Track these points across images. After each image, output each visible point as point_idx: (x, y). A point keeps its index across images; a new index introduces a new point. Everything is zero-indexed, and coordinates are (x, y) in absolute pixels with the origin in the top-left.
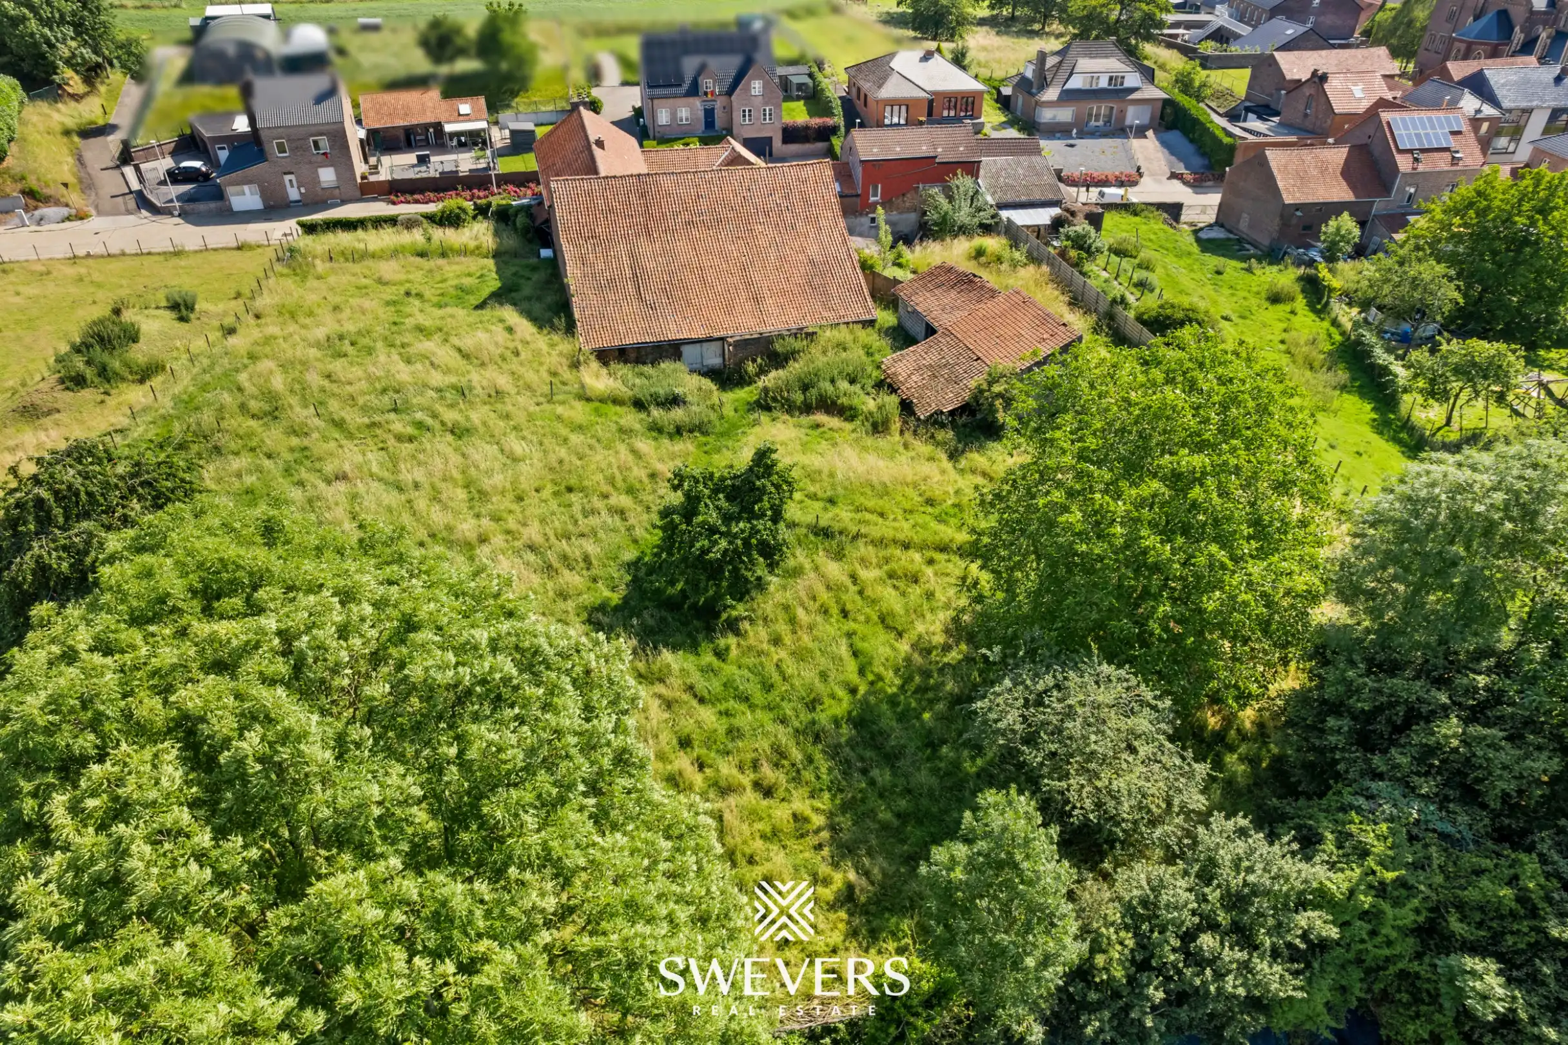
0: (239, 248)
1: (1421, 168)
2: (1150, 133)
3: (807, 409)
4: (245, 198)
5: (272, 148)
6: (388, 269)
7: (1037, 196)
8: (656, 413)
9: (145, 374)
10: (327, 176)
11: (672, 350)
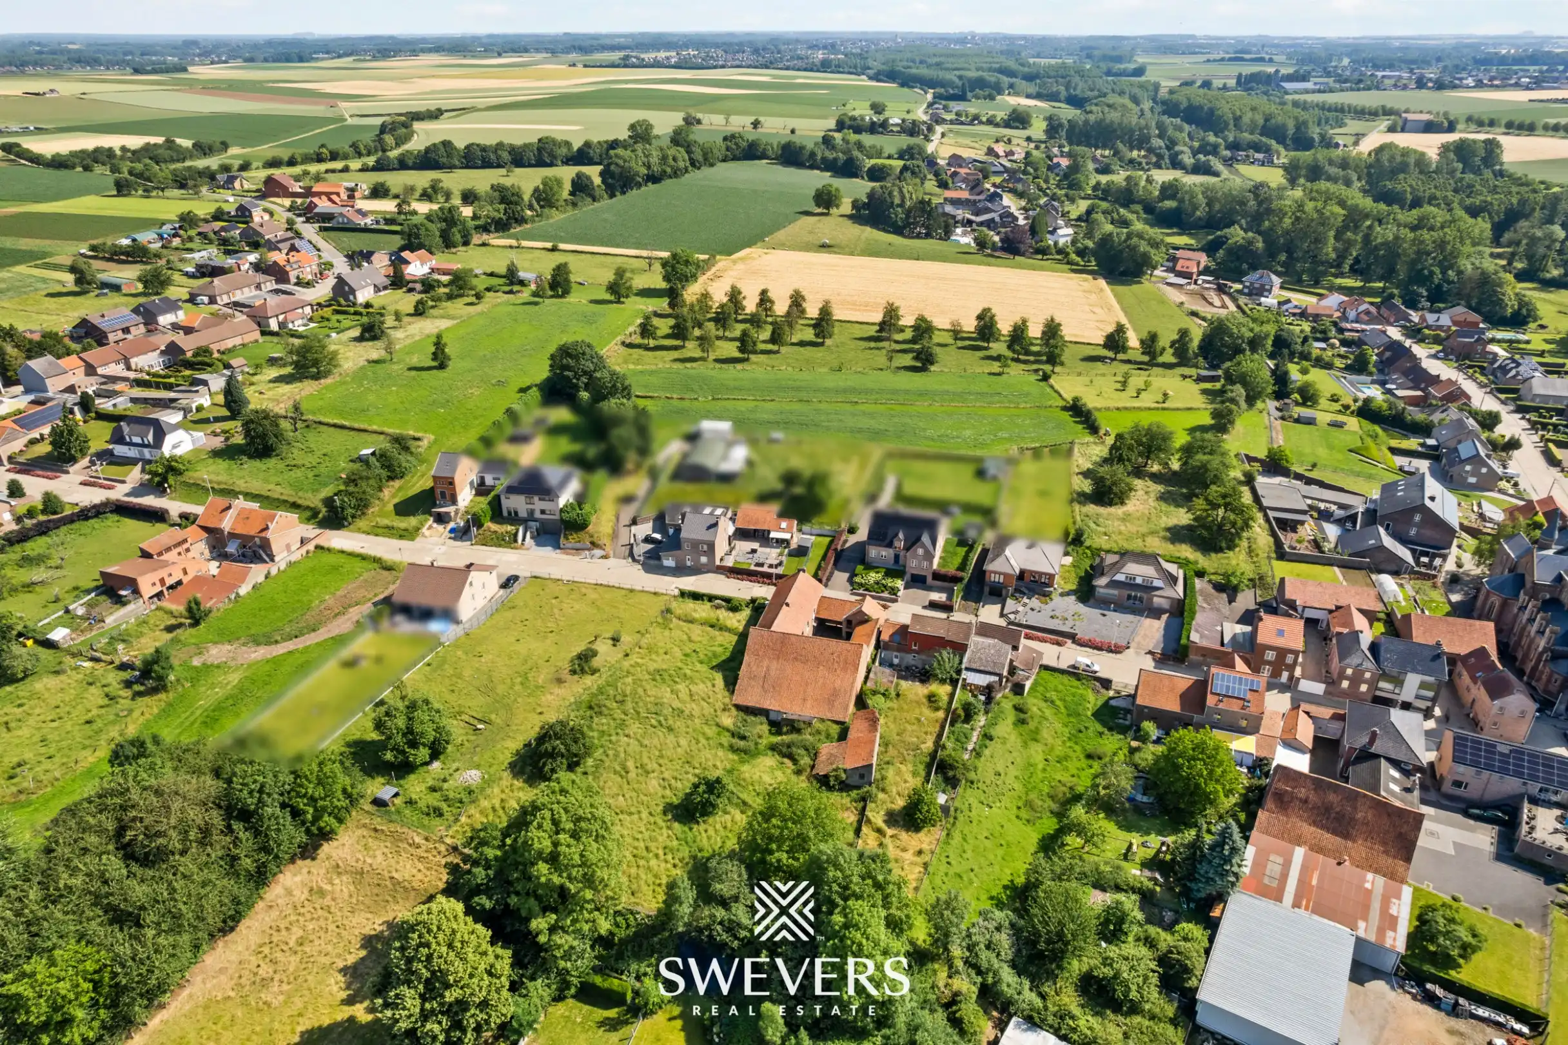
0: (655, 593)
1: (1221, 706)
2: (1165, 617)
3: (784, 756)
4: (669, 562)
5: (685, 546)
6: (696, 631)
7: (989, 669)
8: (735, 741)
9: (594, 671)
10: (704, 559)
11: (764, 712)
